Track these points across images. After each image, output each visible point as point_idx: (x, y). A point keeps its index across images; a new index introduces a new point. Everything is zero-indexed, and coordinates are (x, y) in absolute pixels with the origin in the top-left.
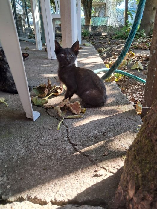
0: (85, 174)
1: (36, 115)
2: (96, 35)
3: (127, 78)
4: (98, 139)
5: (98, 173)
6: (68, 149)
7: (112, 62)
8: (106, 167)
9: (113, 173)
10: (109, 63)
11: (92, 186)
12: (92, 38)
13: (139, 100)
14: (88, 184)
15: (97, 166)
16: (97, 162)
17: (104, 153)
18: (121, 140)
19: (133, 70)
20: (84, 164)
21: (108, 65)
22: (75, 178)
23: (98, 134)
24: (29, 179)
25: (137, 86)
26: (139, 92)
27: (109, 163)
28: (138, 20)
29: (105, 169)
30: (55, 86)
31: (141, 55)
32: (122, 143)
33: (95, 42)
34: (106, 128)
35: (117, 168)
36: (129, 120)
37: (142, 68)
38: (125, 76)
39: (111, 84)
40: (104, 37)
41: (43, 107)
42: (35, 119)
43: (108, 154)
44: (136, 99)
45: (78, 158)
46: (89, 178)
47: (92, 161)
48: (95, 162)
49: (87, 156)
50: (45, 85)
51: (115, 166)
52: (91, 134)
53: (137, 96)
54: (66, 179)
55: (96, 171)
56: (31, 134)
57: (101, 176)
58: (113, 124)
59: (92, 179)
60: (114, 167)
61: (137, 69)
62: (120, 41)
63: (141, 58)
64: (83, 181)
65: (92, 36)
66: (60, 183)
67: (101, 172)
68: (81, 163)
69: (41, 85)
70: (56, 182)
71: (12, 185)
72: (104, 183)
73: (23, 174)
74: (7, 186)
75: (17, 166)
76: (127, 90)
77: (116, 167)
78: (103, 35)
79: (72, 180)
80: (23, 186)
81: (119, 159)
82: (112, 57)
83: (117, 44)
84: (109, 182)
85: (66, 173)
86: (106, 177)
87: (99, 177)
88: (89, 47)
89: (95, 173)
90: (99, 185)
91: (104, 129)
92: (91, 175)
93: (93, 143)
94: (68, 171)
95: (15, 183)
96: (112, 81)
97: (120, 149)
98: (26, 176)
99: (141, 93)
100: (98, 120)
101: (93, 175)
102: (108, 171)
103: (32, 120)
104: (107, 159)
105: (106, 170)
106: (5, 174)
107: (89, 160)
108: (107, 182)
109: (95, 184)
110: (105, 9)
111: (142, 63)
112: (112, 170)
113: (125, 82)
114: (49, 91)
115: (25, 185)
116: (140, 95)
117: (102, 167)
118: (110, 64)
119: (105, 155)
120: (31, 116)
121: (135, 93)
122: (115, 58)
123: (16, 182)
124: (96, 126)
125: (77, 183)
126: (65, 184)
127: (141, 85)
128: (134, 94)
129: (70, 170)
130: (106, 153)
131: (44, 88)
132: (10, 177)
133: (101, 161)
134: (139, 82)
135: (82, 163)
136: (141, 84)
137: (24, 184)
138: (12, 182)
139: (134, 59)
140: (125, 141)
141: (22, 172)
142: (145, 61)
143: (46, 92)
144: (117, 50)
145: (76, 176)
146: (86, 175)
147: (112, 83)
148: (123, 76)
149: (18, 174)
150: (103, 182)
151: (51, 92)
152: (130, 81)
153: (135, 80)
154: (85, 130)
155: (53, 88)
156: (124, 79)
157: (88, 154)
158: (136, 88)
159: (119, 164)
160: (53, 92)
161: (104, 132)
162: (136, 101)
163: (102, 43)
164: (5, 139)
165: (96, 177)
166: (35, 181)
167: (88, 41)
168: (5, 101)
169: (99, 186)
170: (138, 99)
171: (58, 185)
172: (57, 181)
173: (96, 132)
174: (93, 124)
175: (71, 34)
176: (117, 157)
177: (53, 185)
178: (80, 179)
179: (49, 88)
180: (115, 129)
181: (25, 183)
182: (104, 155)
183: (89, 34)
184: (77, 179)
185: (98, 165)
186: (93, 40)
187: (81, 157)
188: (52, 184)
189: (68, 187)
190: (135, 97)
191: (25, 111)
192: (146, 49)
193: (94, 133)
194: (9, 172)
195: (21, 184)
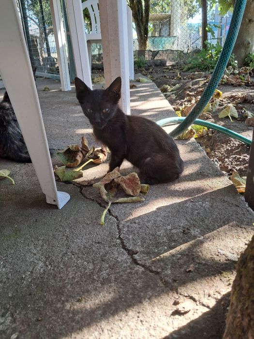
0: (156, 309)
1: (63, 198)
2: (156, 65)
3: (213, 133)
4: (175, 241)
5: (180, 307)
6: (122, 260)
7: (185, 107)
8: (194, 296)
9: (208, 307)
10: (181, 109)
11: (171, 334)
12: (151, 70)
13: (236, 169)
14: (163, 330)
15: (177, 294)
16: (176, 284)
17: (188, 266)
18: (216, 241)
19: (222, 119)
20: (152, 288)
21: (179, 112)
22: (138, 317)
23: (174, 231)
24: (53, 319)
25: (231, 145)
26: (234, 156)
27: (198, 287)
28: (234, 33)
29: (192, 298)
30: (94, 149)
31: (234, 94)
32: (219, 247)
33: (156, 76)
34: (187, 219)
35: (215, 296)
36: (226, 204)
37: (236, 115)
38: (208, 129)
39: (187, 142)
40: (170, 67)
41: (74, 185)
42: (61, 206)
43: (196, 268)
44: (230, 168)
45: (141, 278)
46: (163, 318)
47: (166, 283)
48: (173, 285)
49: (157, 273)
50: (77, 148)
51: (212, 292)
52: (161, 233)
53: (232, 163)
54: (121, 320)
55: (176, 303)
56: (55, 233)
57: (186, 313)
58: (199, 213)
59: (170, 320)
60: (209, 296)
61: (227, 117)
62: (196, 73)
63: (233, 100)
64: (152, 325)
65: (150, 66)
66: (109, 328)
67: (186, 304)
68: (146, 287)
69: (70, 146)
70: (102, 326)
71: (20, 332)
72: (193, 327)
73: (41, 309)
74: (12, 334)
75: (30, 294)
76: (214, 152)
77: (212, 295)
78: (167, 65)
79: (133, 322)
80: (41, 334)
81: (217, 278)
82: (186, 99)
83: (193, 79)
84: (204, 326)
85: (121, 307)
86: (196, 316)
87: (182, 316)
88: (146, 84)
89: (175, 308)
90: (183, 332)
91: (183, 223)
92: (167, 311)
93: (166, 248)
94: (125, 304)
95: (26, 327)
96: (189, 138)
97: (217, 258)
98: (46, 313)
99: (238, 156)
100: (172, 205)
101: (171, 312)
102: (198, 303)
103: (55, 207)
104: (193, 280)
105: (194, 300)
106: (8, 310)
107: (161, 280)
108: (198, 326)
109: (176, 329)
110: (170, 24)
111: (237, 108)
112: (205, 301)
113: (209, 138)
114: (84, 156)
115: (44, 333)
116: (236, 161)
117: (186, 295)
118: (182, 111)
119: (190, 271)
120: (54, 201)
121: (228, 157)
122: (190, 101)
123: (29, 325)
124: (168, 216)
125: (142, 328)
126: (119, 330)
127: (237, 143)
128: (226, 160)
129: (128, 301)
130: (191, 267)
131: (75, 152)
132: (18, 316)
133: (184, 283)
134: (232, 139)
135: (148, 286)
136: (236, 141)
137: (43, 331)
138: (20, 326)
139: (222, 101)
140: (223, 243)
141: (39, 307)
142: (240, 103)
143: (79, 158)
144: (193, 87)
145: (139, 313)
146: (157, 312)
147: (190, 141)
148: (206, 128)
149: (32, 310)
150: (192, 325)
151: (88, 157)
152: (219, 137)
153: (227, 135)
154: (150, 224)
155: (91, 152)
156: (208, 134)
157: (159, 270)
158: (230, 149)
159: (218, 290)
160: (90, 158)
161: (183, 227)
162: (231, 170)
163: (168, 77)
164: (9, 243)
165: (177, 316)
166: (64, 324)
167: (144, 75)
168: (11, 175)
169: (185, 334)
170: (234, 168)
171: (106, 332)
172: (103, 324)
173: (169, 227)
174: (163, 214)
175: (119, 62)
176: (213, 275)
177: (96, 333)
178: (147, 319)
179: (84, 152)
180: (203, 221)
181: (46, 327)
182: (188, 270)
183: (146, 64)
184: (142, 319)
185: (179, 291)
186: (152, 73)
187: (147, 275)
188: (96, 330)
189: (125, 336)
190: (229, 164)
191: (44, 192)
192: (240, 86)
193: (166, 230)
194: (16, 306)
195: (38, 330)
